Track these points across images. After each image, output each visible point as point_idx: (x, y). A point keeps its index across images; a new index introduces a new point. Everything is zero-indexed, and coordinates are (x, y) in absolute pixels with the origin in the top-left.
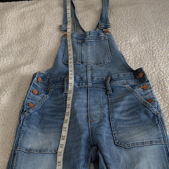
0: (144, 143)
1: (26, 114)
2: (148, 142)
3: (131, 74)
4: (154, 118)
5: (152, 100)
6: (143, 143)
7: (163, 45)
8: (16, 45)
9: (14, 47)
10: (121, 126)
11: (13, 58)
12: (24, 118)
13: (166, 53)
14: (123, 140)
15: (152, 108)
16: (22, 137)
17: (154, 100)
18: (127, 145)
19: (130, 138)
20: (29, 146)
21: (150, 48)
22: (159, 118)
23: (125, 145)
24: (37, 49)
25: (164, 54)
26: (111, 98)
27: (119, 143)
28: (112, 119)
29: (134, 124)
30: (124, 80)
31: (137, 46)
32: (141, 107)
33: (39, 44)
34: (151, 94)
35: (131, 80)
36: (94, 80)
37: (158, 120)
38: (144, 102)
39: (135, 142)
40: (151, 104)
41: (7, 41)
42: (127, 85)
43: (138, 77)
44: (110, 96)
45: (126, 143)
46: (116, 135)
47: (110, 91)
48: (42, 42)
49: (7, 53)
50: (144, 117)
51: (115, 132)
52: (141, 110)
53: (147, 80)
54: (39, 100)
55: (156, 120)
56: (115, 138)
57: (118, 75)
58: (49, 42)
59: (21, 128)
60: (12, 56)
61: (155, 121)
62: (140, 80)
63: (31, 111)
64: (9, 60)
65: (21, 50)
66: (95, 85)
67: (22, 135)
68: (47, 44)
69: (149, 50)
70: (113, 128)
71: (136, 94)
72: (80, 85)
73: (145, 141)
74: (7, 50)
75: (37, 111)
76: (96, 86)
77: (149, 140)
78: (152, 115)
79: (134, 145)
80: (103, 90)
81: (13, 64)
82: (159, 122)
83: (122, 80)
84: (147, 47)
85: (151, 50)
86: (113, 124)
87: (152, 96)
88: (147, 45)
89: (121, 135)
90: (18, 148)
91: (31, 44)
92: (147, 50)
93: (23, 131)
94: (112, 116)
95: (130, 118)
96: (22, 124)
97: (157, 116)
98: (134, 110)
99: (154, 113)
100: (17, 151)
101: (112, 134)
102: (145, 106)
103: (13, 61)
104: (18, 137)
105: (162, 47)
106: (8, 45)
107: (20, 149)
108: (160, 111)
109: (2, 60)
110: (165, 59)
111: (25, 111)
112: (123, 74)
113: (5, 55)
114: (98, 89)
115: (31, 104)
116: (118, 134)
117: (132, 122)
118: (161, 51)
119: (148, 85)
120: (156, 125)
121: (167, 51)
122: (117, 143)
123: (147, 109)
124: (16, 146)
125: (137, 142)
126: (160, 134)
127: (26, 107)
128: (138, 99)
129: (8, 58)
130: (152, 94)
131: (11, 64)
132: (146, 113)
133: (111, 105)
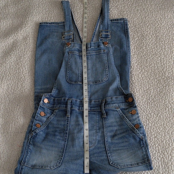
0: (133, 165)
1: (33, 133)
2: (135, 164)
3: (122, 97)
4: (140, 142)
5: (138, 126)
6: (131, 165)
7: (131, 10)
8: (11, 7)
9: (10, 8)
10: (114, 149)
11: (10, 20)
12: (32, 137)
13: (133, 18)
14: (116, 162)
15: (139, 134)
16: (29, 154)
17: (140, 126)
18: (119, 166)
19: (121, 161)
20: (34, 163)
21: (121, 13)
22: (144, 142)
23: (118, 166)
24: (30, 11)
25: (131, 19)
26: (105, 121)
27: (113, 164)
28: (107, 143)
29: (124, 146)
30: (116, 104)
31: (112, 9)
32: (130, 132)
33: (31, 5)
34: (137, 120)
35: (121, 104)
36: (92, 103)
37: (143, 143)
38: (132, 127)
39: (125, 164)
40: (138, 131)
41: (4, 2)
42: (118, 109)
43: (127, 101)
44: (104, 119)
45: (118, 164)
46: (110, 157)
47: (104, 115)
48: (33, 3)
49: (5, 15)
50: (132, 141)
51: (109, 154)
52: (130, 136)
53: (135, 106)
54: (45, 121)
55: (142, 143)
56: (110, 160)
57: (111, 98)
58: (39, 3)
59: (29, 147)
60: (9, 18)
61: (141, 145)
62: (129, 104)
63: (37, 131)
64: (8, 22)
65: (16, 12)
66: (93, 108)
67: (29, 153)
68: (38, 6)
69: (120, 14)
70: (108, 151)
71: (126, 120)
72: (80, 109)
73: (133, 163)
74: (5, 11)
75: (42, 131)
76: (93, 110)
77: (137, 162)
78: (138, 139)
79: (125, 167)
80: (98, 114)
81: (11, 26)
82: (144, 146)
83: (114, 103)
84: (119, 11)
85: (122, 15)
86: (108, 147)
87: (139, 122)
88: (119, 9)
89: (114, 158)
90: (25, 164)
91: (24, 5)
92: (119, 15)
93: (30, 149)
94: (107, 140)
95: (120, 141)
96: (30, 142)
97: (142, 140)
98: (124, 134)
99: (140, 138)
100: (24, 166)
101: (107, 156)
102: (133, 132)
103: (11, 23)
104: (26, 154)
105: (131, 12)
106: (5, 6)
107: (27, 165)
108: (145, 135)
109: (2, 23)
110: (131, 24)
111: (33, 131)
112: (115, 97)
113: (4, 17)
114: (95, 113)
115: (38, 125)
116: (112, 157)
117: (122, 145)
118: (129, 15)
119: (135, 110)
120: (142, 148)
121: (134, 16)
122: (112, 164)
123: (134, 134)
124: (24, 162)
125: (127, 164)
126: (145, 155)
127: (34, 128)
128: (127, 125)
129: (7, 20)
130: (139, 120)
131: (10, 26)
132: (134, 138)
133: (106, 129)
